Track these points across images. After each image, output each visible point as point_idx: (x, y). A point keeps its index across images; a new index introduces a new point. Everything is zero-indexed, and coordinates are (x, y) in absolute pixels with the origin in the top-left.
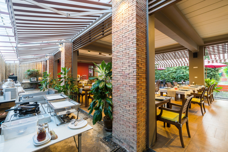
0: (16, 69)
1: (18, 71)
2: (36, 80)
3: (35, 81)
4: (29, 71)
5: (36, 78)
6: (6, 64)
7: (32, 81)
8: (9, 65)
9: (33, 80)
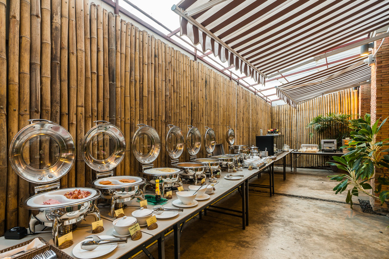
0: (290, 118)
1: (294, 123)
2: (334, 146)
3: (333, 148)
4: (318, 120)
5: (335, 141)
6: (272, 108)
7: (323, 150)
8: (277, 110)
9: (326, 147)
